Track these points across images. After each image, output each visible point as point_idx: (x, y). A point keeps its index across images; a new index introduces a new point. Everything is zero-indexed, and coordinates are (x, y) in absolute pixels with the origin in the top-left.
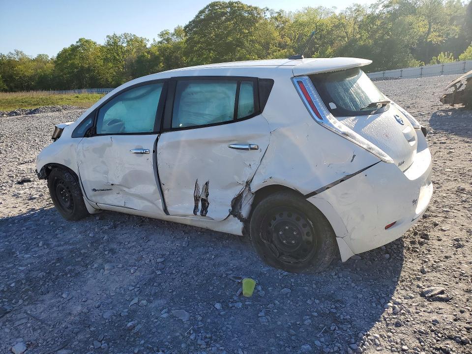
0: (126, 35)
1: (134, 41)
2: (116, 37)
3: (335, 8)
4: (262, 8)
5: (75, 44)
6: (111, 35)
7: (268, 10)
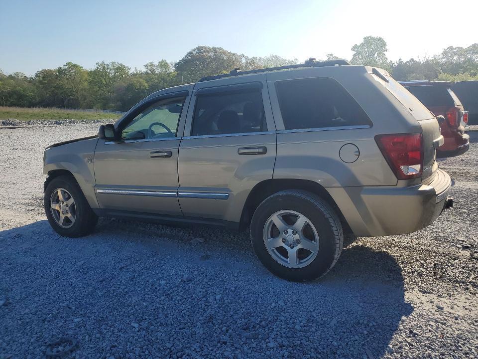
0: (113, 63)
1: (121, 69)
2: (104, 64)
3: (297, 60)
4: (239, 54)
5: (62, 66)
6: (100, 62)
7: (244, 56)
